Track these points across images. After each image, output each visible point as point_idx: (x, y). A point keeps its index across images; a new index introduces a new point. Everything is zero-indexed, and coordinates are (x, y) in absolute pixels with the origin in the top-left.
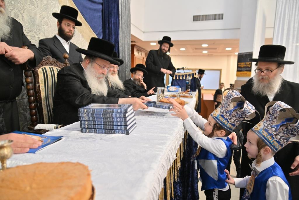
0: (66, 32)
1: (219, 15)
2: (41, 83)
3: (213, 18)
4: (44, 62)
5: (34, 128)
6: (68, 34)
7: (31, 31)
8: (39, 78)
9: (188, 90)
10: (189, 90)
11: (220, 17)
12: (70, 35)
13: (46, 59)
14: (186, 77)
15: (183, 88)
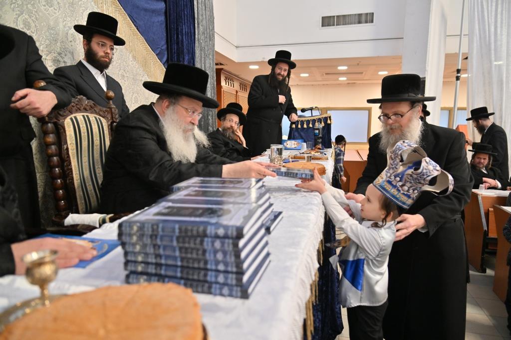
0: (99, 57)
1: (367, 14)
2: (70, 144)
3: (357, 21)
4: (73, 106)
5: (64, 223)
6: (102, 59)
7: (51, 52)
8: (66, 135)
9: (318, 147)
10: (320, 145)
11: (369, 18)
12: (106, 61)
13: (77, 101)
14: (314, 124)
15: (310, 142)
